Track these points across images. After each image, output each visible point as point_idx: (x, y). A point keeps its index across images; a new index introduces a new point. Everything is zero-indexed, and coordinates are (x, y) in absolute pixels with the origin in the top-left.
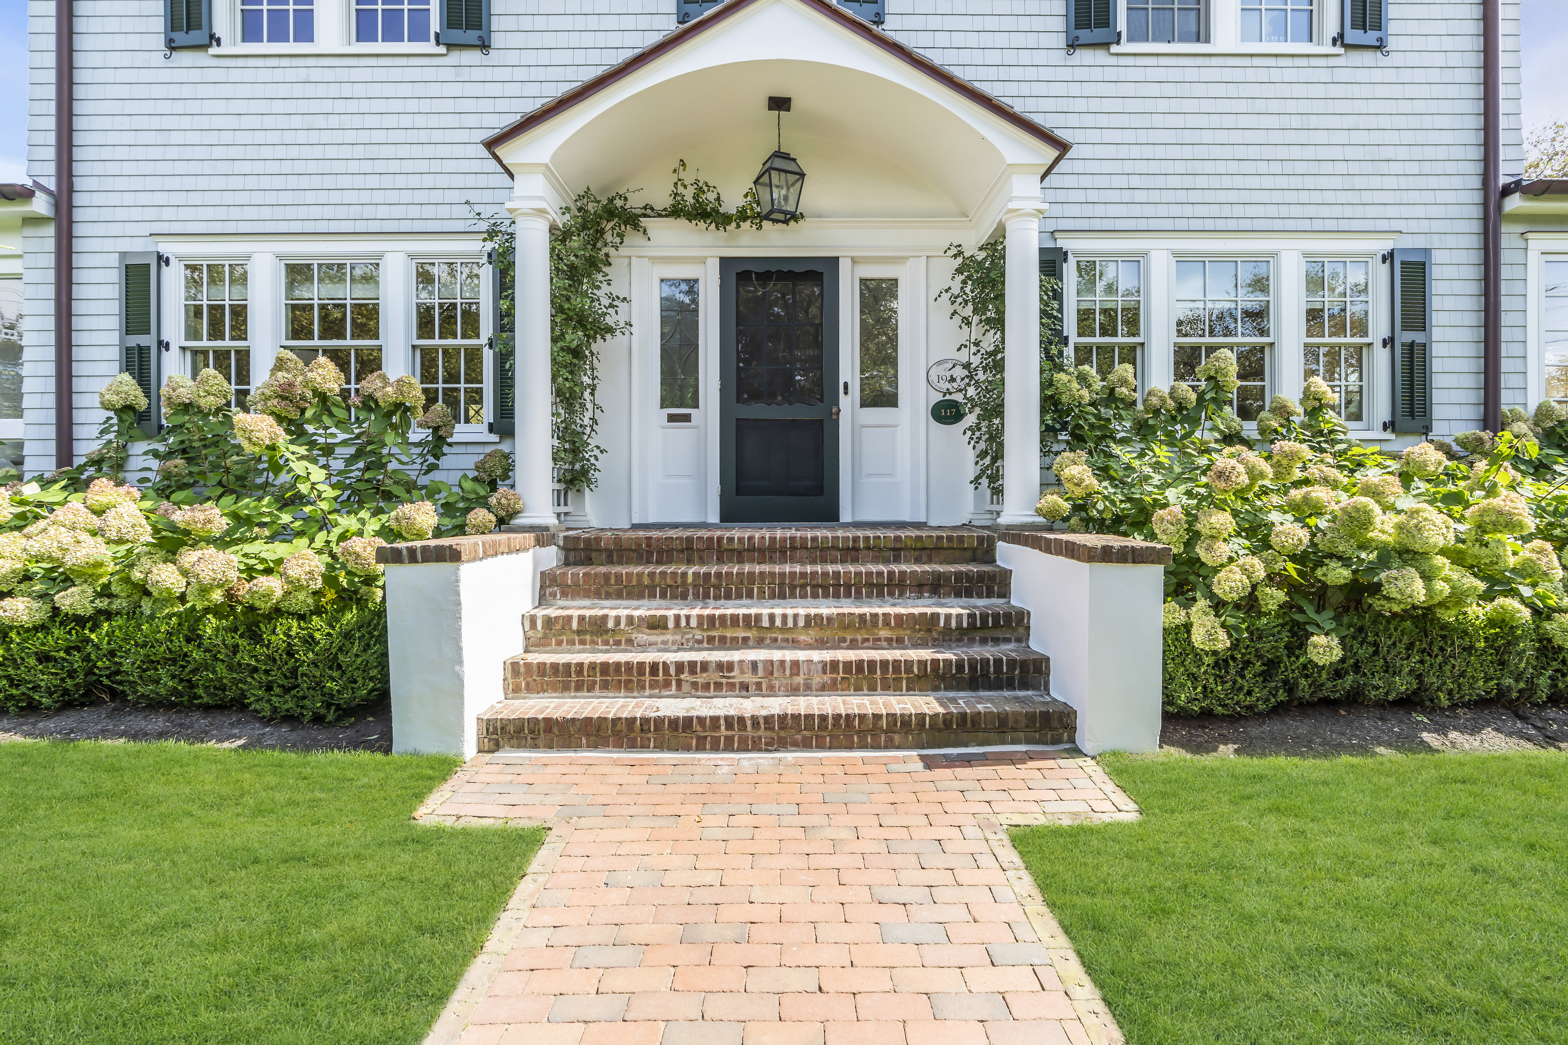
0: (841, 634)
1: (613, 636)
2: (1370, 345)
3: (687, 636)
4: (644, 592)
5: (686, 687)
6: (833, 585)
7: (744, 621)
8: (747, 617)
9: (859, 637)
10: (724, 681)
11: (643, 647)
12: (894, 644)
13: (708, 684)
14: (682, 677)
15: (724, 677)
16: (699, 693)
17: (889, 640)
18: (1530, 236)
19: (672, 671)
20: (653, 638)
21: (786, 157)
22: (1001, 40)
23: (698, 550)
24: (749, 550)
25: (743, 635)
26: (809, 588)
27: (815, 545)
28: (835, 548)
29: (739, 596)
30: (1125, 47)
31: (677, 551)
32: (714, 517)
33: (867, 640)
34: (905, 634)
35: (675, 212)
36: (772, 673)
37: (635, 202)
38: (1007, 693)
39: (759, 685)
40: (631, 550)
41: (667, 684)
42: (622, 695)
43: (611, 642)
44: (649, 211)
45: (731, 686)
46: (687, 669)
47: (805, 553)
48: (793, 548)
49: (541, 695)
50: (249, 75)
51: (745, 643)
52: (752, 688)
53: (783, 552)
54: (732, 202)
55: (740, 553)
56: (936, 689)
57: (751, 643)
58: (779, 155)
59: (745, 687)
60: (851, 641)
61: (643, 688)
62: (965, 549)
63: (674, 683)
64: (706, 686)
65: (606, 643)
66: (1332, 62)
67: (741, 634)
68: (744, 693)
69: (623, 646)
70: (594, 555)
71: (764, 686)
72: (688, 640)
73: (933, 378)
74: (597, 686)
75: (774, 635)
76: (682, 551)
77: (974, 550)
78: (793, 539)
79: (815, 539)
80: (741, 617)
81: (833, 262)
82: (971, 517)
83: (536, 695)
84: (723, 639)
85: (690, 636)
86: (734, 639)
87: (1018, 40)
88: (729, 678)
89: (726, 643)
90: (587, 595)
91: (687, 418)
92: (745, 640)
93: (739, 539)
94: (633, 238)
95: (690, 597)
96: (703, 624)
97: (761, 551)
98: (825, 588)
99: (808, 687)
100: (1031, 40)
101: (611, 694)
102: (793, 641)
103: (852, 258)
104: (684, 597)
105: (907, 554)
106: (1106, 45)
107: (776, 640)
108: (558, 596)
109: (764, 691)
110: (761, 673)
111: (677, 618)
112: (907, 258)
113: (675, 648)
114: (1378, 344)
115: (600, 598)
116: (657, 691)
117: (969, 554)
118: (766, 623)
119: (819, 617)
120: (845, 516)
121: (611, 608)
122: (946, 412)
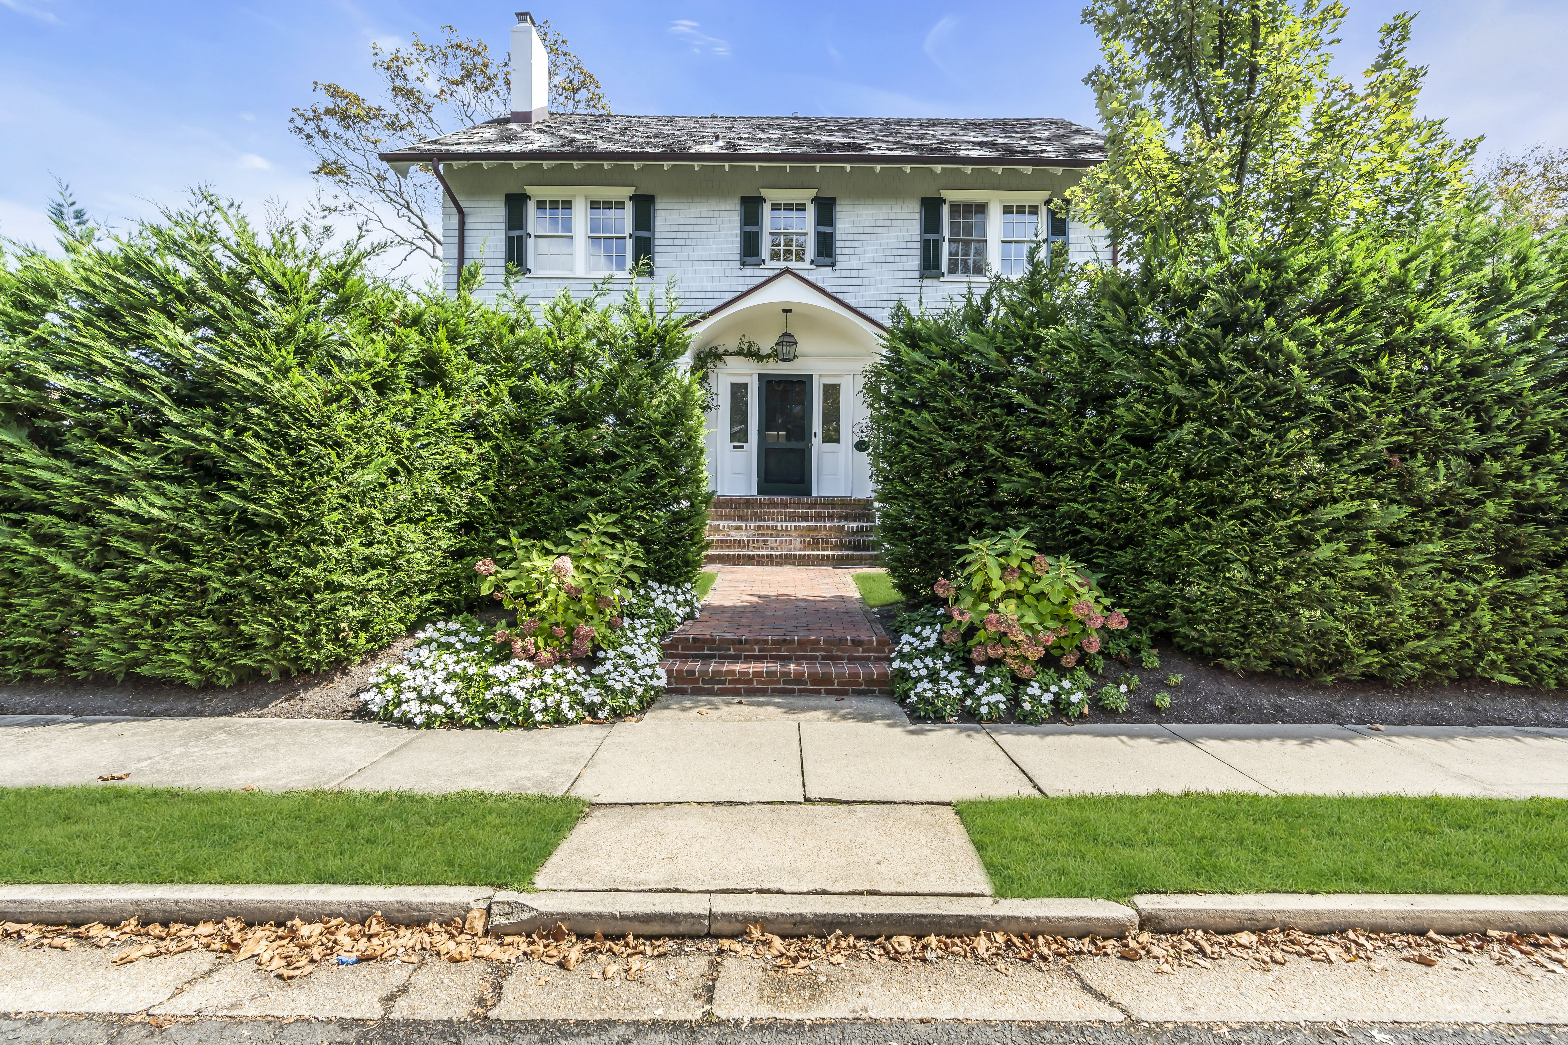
21: (790, 335)
22: (890, 274)
30: (947, 278)
32: (754, 492)
35: (739, 353)
37: (721, 349)
44: (726, 353)
50: (543, 286)
54: (766, 349)
58: (787, 334)
81: (811, 376)
87: (897, 274)
91: (742, 447)
94: (720, 364)
100: (904, 274)
106: (938, 278)
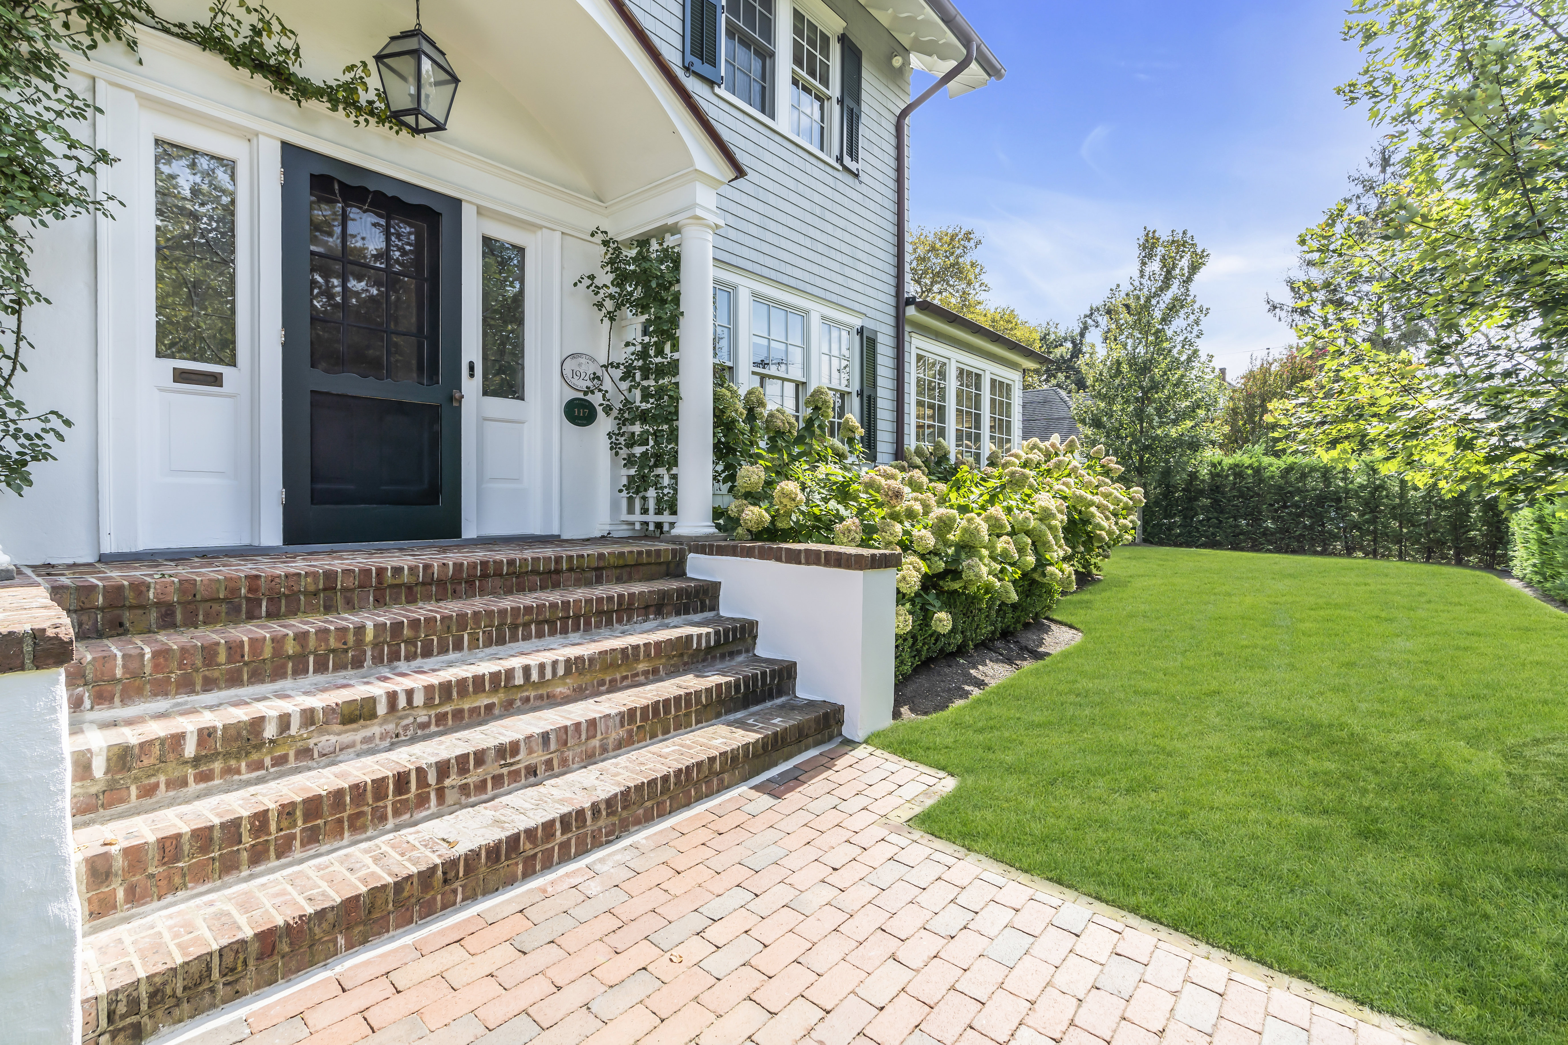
0: (600, 676)
1: (270, 752)
2: (849, 393)
3: (405, 722)
4: (284, 666)
5: (451, 796)
6: (561, 619)
7: (491, 682)
8: (495, 676)
9: (618, 676)
10: (505, 771)
11: (331, 757)
12: (651, 677)
13: (484, 781)
14: (447, 782)
15: (505, 765)
16: (473, 799)
17: (646, 673)
18: (913, 335)
19: (432, 779)
20: (347, 738)
23: (344, 590)
24: (423, 584)
25: (487, 701)
26: (533, 627)
27: (512, 569)
28: (535, 572)
29: (444, 650)
31: (306, 593)
33: (625, 678)
34: (660, 663)
36: (566, 743)
38: (769, 704)
39: (549, 764)
40: (217, 600)
41: (422, 801)
42: (345, 842)
43: (268, 761)
45: (515, 776)
46: (454, 770)
47: (498, 582)
48: (485, 576)
49: (170, 898)
51: (488, 714)
52: (541, 770)
53: (470, 582)
55: (409, 588)
56: (718, 715)
57: (496, 711)
59: (532, 771)
60: (610, 682)
61: (383, 818)
62: (660, 564)
63: (433, 796)
64: (481, 786)
65: (260, 766)
66: (836, 174)
67: (483, 701)
68: (532, 780)
69: (292, 763)
70: (127, 616)
71: (555, 763)
72: (406, 728)
73: (568, 372)
74: (297, 843)
75: (526, 694)
76: (315, 594)
77: (668, 563)
78: (484, 564)
79: (511, 562)
80: (487, 678)
82: (608, 528)
83: (156, 904)
84: (458, 714)
85: (411, 719)
86: (474, 711)
88: (511, 764)
89: (463, 718)
90: (161, 689)
92: (489, 708)
93: (411, 569)
95: (368, 662)
96: (433, 698)
97: (441, 583)
98: (552, 623)
99: (604, 749)
101: (324, 848)
102: (548, 697)
103: (479, 207)
104: (358, 663)
105: (609, 573)
107: (528, 699)
108: (87, 703)
109: (556, 770)
110: (553, 746)
111: (392, 697)
112: (541, 227)
113: (386, 743)
114: (854, 394)
115: (193, 691)
116: (407, 816)
117: (663, 568)
118: (519, 680)
119: (579, 659)
120: (469, 531)
121: (235, 704)
122: (579, 412)
